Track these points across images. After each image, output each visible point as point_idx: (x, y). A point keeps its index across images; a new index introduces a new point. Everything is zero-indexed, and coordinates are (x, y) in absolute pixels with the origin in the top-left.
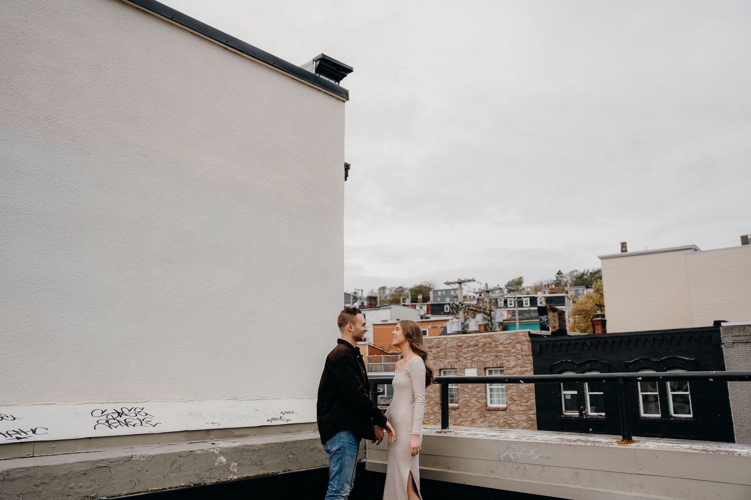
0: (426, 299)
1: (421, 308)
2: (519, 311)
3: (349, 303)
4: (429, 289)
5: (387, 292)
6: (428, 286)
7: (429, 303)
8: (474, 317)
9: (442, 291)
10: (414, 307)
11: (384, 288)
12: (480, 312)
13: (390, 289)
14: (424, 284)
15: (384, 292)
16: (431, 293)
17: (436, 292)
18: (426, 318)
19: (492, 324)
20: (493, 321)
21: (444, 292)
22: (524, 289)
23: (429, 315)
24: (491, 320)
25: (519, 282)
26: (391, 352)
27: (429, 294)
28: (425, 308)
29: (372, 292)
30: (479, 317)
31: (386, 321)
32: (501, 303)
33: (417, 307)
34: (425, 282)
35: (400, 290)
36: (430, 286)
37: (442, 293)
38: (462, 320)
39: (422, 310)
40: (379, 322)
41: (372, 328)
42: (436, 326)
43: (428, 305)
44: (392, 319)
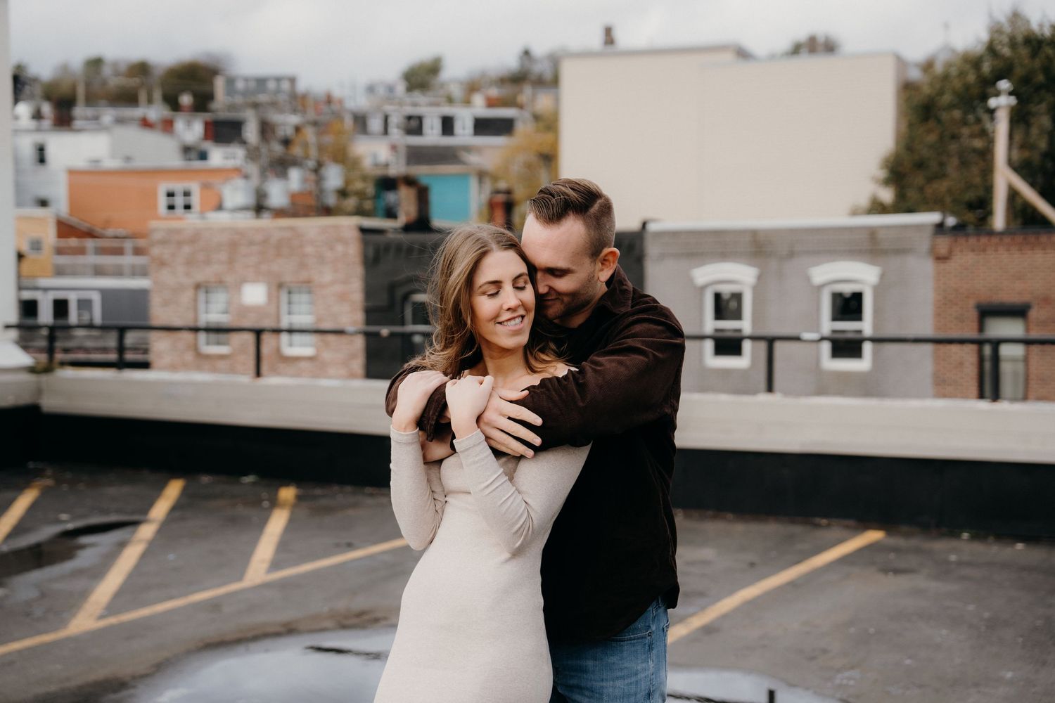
0: (203, 102)
1: (189, 126)
2: (408, 147)
4: (215, 72)
5: (107, 71)
6: (211, 63)
7: (210, 115)
9: (246, 80)
10: (168, 126)
13: (115, 64)
14: (202, 59)
15: (97, 73)
16: (219, 85)
17: (231, 81)
18: (199, 154)
21: (252, 85)
22: (442, 85)
23: (208, 145)
24: (318, 183)
26: (111, 232)
27: (211, 84)
28: (199, 127)
29: (65, 68)
31: (97, 161)
32: (375, 124)
33: (180, 125)
35: (142, 69)
36: (217, 61)
37: (246, 85)
38: (255, 181)
39: (191, 130)
40: (80, 163)
41: (63, 178)
42: (210, 181)
43: (207, 124)
44: (112, 157)
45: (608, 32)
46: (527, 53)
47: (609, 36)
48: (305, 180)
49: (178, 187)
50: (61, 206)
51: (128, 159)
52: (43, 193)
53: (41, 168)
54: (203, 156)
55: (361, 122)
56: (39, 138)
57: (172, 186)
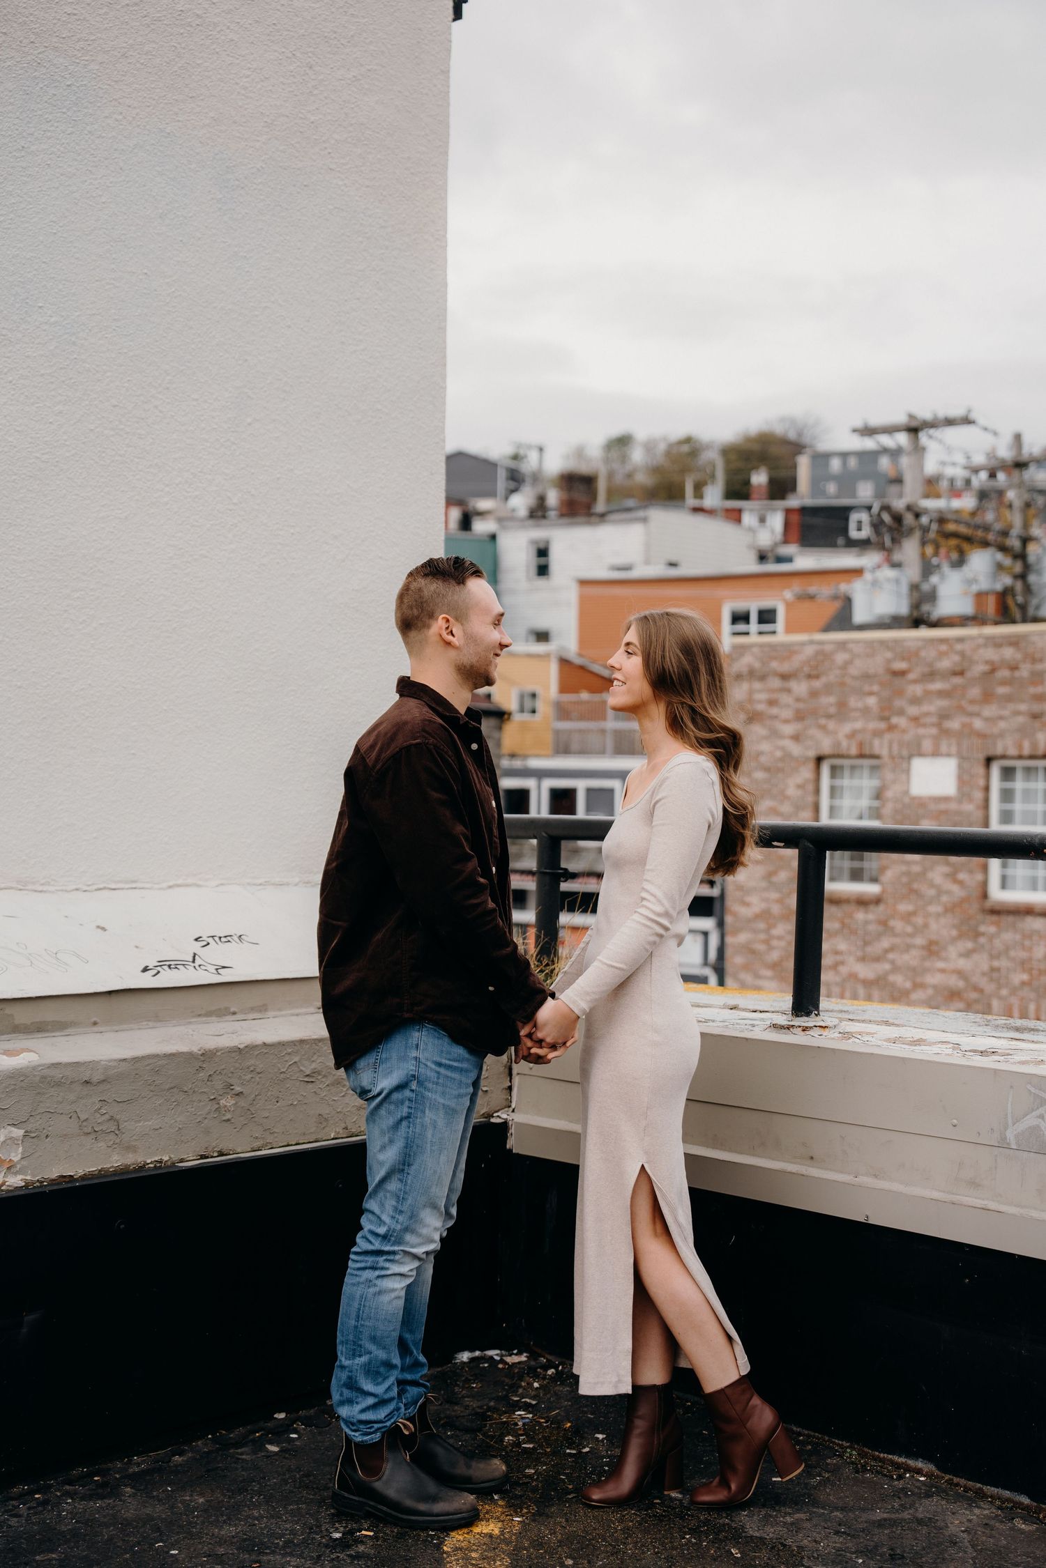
0: (781, 487)
1: (762, 520)
3: (491, 494)
4: (797, 447)
5: (637, 456)
6: (792, 435)
7: (793, 502)
8: (960, 562)
9: (844, 455)
10: (735, 516)
11: (622, 442)
12: (985, 544)
13: (649, 447)
14: (779, 429)
15: (624, 459)
17: (822, 459)
18: (780, 560)
19: (1028, 589)
20: (1032, 578)
21: (853, 462)
23: (790, 549)
24: (1022, 577)
27: (794, 467)
28: (776, 521)
29: (580, 453)
30: (980, 562)
31: (627, 568)
33: (748, 519)
34: (782, 420)
35: (689, 447)
36: (800, 434)
37: (844, 464)
38: (912, 572)
39: (767, 527)
40: (601, 572)
41: (572, 595)
42: (812, 589)
43: (788, 512)
44: (647, 562)
48: (999, 573)
49: (752, 605)
50: (568, 641)
51: (673, 565)
52: (542, 624)
53: (541, 582)
54: (785, 557)
56: (539, 533)
57: (741, 605)
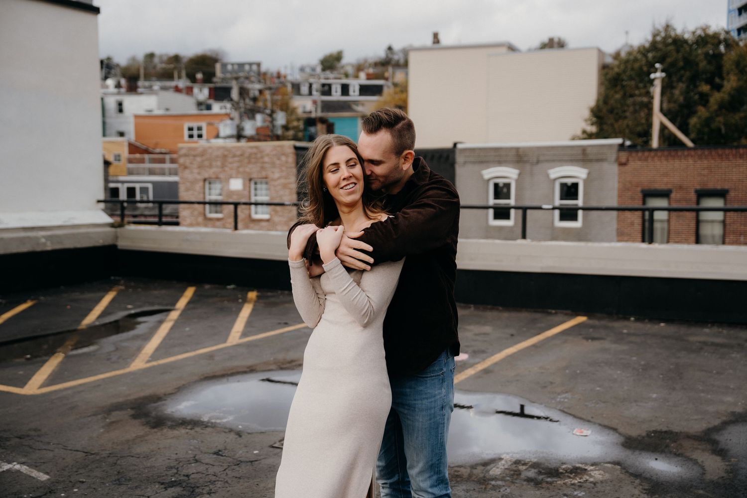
0: (209, 77)
1: (201, 91)
2: (323, 102)
4: (216, 60)
5: (156, 60)
6: (214, 56)
7: (212, 85)
8: (252, 118)
9: (233, 65)
10: (189, 91)
11: (151, 56)
12: (259, 112)
13: (161, 57)
14: (209, 54)
15: (151, 61)
16: (218, 66)
17: (224, 65)
18: (206, 108)
19: (274, 126)
21: (236, 67)
22: (343, 67)
23: (211, 102)
25: (338, 57)
26: (158, 150)
27: (214, 67)
28: (206, 91)
29: (134, 59)
30: (259, 117)
31: (151, 111)
32: (304, 89)
33: (196, 90)
34: (210, 49)
35: (176, 59)
36: (217, 55)
37: (233, 68)
38: (237, 121)
39: (202, 93)
40: (141, 112)
41: (132, 120)
42: (212, 121)
43: (210, 89)
44: (159, 109)
45: (436, 36)
46: (390, 49)
47: (436, 38)
48: (264, 121)
49: (195, 125)
50: (131, 136)
51: (167, 110)
52: (121, 129)
53: (121, 115)
54: (209, 107)
55: (296, 87)
56: (119, 98)
57: (191, 124)
